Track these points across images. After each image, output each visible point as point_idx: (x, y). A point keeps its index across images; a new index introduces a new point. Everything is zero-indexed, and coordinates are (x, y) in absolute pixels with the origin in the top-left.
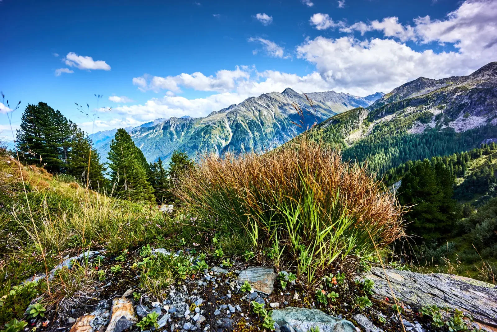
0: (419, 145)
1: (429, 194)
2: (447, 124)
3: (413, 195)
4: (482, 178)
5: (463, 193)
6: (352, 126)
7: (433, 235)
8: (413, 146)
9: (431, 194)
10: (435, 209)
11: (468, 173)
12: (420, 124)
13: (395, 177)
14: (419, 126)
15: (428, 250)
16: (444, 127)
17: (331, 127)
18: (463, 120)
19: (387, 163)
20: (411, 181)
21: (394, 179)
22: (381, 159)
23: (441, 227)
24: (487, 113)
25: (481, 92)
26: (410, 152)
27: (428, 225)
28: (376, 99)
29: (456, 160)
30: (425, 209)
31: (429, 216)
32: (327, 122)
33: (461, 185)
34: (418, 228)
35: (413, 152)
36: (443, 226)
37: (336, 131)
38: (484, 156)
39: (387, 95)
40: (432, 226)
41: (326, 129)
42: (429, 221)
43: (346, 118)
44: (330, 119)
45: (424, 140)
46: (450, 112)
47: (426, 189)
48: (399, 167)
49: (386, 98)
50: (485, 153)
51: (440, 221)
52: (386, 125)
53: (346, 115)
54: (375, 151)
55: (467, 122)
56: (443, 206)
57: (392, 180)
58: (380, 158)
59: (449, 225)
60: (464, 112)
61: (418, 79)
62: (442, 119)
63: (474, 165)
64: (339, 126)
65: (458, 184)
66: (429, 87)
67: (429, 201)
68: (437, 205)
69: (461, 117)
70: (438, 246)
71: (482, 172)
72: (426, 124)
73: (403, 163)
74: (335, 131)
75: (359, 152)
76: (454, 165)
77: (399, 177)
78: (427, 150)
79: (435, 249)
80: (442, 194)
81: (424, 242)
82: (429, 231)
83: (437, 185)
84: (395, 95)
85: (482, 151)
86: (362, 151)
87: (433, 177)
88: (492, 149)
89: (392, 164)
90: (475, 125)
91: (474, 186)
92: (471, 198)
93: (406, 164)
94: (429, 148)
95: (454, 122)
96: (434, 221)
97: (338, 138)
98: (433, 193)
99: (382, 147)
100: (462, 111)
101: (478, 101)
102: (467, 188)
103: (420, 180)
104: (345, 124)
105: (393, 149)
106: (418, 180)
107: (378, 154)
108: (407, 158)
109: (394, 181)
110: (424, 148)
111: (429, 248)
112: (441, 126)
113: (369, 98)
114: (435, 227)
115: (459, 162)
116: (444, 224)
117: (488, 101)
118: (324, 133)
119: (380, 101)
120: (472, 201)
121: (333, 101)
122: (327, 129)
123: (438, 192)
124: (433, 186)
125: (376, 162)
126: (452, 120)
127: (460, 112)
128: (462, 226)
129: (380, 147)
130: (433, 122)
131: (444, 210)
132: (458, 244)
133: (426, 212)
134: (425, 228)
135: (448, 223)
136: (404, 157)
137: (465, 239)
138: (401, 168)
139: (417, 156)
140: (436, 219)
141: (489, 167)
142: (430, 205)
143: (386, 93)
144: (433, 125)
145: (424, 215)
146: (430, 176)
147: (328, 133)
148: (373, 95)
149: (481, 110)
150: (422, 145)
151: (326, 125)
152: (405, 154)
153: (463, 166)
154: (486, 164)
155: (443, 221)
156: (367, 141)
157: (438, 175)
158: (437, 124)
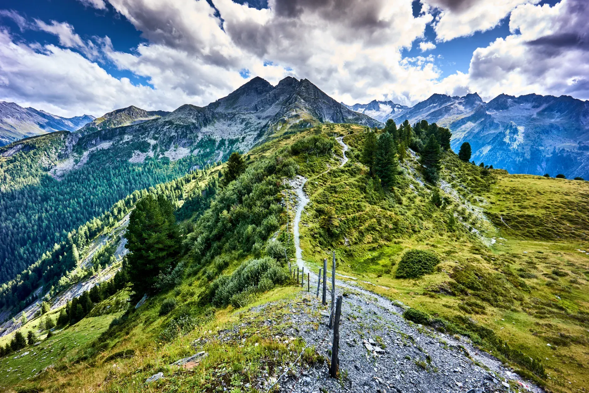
0: (143, 174)
1: (157, 225)
2: (163, 154)
3: (143, 230)
4: (195, 198)
5: (185, 213)
6: (57, 154)
7: (166, 261)
8: (137, 176)
9: (159, 225)
10: (164, 238)
11: (185, 196)
12: (140, 153)
13: (125, 209)
14: (138, 155)
15: (165, 276)
16: (161, 156)
17: (21, 155)
18: (175, 151)
19: (112, 196)
20: (139, 216)
21: (124, 212)
22: (105, 192)
23: (172, 251)
24: (190, 146)
25: (182, 128)
26: (135, 182)
27: (161, 254)
28: (86, 123)
29: (175, 186)
30: (156, 241)
31: (161, 246)
32: (11, 148)
33: (183, 206)
34: (153, 260)
35: (137, 182)
36: (174, 251)
37: (32, 160)
38: (194, 181)
39: (98, 119)
40: (165, 253)
41: (11, 158)
42: (161, 250)
43: (45, 143)
44: (16, 143)
45: (146, 169)
46: (163, 143)
47: (154, 222)
48: (126, 199)
49: (98, 122)
50: (194, 178)
51: (170, 247)
52: (103, 153)
53: (44, 139)
54: (96, 183)
55: (177, 152)
56: (170, 233)
57: (122, 213)
58: (103, 191)
59: (177, 248)
60: (174, 144)
61: (130, 107)
62: (159, 149)
63: (188, 188)
64: (35, 154)
65: (180, 207)
66: (141, 117)
67: (158, 231)
68: (165, 233)
69: (172, 148)
70: (172, 269)
71: (194, 193)
72: (145, 154)
73: (130, 193)
74: (29, 161)
75: (74, 186)
76: (175, 190)
77: (128, 209)
78: (151, 179)
79: (170, 273)
80: (167, 224)
81: (160, 271)
82: (163, 258)
83: (162, 215)
84: (108, 121)
85: (192, 176)
86: (78, 185)
87: (157, 210)
88: (197, 174)
89: (119, 196)
90: (184, 155)
91: (191, 205)
92: (191, 217)
93: (133, 195)
94: (152, 177)
95: (168, 152)
96: (166, 248)
97: (37, 170)
98: (160, 224)
99: (103, 178)
100: (172, 143)
101: (181, 135)
102: (187, 208)
103: (147, 214)
104: (46, 151)
105: (117, 180)
106: (145, 215)
107: (100, 186)
108: (133, 188)
109: (124, 213)
110: (148, 177)
111: (166, 274)
112: (158, 155)
113: (75, 120)
114: (167, 254)
115: (178, 188)
116: (174, 248)
117: (188, 136)
118: (8, 164)
119: (91, 126)
120: (192, 218)
121: (17, 118)
122: (15, 157)
123: (164, 222)
124: (159, 218)
125: (100, 195)
126: (167, 150)
127: (171, 143)
128: (187, 244)
129: (101, 178)
130: (151, 151)
131: (171, 236)
132: (186, 261)
133: (158, 243)
134: (159, 258)
135: (176, 247)
136: (130, 187)
137: (190, 256)
138: (129, 200)
139: (143, 185)
140: (166, 246)
141: (198, 188)
142: (160, 235)
143: (97, 117)
144: (151, 154)
145: (156, 246)
146: (154, 208)
147: (17, 163)
148: (80, 117)
149: (185, 143)
150: (145, 173)
151: (11, 152)
152: (131, 184)
153: (181, 190)
154: (195, 187)
155: (173, 246)
156: (83, 173)
157: (161, 206)
158: (155, 153)
